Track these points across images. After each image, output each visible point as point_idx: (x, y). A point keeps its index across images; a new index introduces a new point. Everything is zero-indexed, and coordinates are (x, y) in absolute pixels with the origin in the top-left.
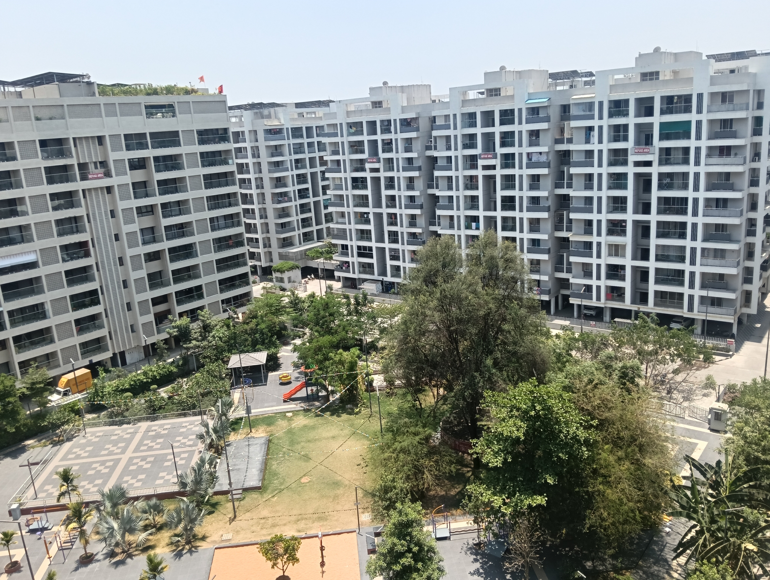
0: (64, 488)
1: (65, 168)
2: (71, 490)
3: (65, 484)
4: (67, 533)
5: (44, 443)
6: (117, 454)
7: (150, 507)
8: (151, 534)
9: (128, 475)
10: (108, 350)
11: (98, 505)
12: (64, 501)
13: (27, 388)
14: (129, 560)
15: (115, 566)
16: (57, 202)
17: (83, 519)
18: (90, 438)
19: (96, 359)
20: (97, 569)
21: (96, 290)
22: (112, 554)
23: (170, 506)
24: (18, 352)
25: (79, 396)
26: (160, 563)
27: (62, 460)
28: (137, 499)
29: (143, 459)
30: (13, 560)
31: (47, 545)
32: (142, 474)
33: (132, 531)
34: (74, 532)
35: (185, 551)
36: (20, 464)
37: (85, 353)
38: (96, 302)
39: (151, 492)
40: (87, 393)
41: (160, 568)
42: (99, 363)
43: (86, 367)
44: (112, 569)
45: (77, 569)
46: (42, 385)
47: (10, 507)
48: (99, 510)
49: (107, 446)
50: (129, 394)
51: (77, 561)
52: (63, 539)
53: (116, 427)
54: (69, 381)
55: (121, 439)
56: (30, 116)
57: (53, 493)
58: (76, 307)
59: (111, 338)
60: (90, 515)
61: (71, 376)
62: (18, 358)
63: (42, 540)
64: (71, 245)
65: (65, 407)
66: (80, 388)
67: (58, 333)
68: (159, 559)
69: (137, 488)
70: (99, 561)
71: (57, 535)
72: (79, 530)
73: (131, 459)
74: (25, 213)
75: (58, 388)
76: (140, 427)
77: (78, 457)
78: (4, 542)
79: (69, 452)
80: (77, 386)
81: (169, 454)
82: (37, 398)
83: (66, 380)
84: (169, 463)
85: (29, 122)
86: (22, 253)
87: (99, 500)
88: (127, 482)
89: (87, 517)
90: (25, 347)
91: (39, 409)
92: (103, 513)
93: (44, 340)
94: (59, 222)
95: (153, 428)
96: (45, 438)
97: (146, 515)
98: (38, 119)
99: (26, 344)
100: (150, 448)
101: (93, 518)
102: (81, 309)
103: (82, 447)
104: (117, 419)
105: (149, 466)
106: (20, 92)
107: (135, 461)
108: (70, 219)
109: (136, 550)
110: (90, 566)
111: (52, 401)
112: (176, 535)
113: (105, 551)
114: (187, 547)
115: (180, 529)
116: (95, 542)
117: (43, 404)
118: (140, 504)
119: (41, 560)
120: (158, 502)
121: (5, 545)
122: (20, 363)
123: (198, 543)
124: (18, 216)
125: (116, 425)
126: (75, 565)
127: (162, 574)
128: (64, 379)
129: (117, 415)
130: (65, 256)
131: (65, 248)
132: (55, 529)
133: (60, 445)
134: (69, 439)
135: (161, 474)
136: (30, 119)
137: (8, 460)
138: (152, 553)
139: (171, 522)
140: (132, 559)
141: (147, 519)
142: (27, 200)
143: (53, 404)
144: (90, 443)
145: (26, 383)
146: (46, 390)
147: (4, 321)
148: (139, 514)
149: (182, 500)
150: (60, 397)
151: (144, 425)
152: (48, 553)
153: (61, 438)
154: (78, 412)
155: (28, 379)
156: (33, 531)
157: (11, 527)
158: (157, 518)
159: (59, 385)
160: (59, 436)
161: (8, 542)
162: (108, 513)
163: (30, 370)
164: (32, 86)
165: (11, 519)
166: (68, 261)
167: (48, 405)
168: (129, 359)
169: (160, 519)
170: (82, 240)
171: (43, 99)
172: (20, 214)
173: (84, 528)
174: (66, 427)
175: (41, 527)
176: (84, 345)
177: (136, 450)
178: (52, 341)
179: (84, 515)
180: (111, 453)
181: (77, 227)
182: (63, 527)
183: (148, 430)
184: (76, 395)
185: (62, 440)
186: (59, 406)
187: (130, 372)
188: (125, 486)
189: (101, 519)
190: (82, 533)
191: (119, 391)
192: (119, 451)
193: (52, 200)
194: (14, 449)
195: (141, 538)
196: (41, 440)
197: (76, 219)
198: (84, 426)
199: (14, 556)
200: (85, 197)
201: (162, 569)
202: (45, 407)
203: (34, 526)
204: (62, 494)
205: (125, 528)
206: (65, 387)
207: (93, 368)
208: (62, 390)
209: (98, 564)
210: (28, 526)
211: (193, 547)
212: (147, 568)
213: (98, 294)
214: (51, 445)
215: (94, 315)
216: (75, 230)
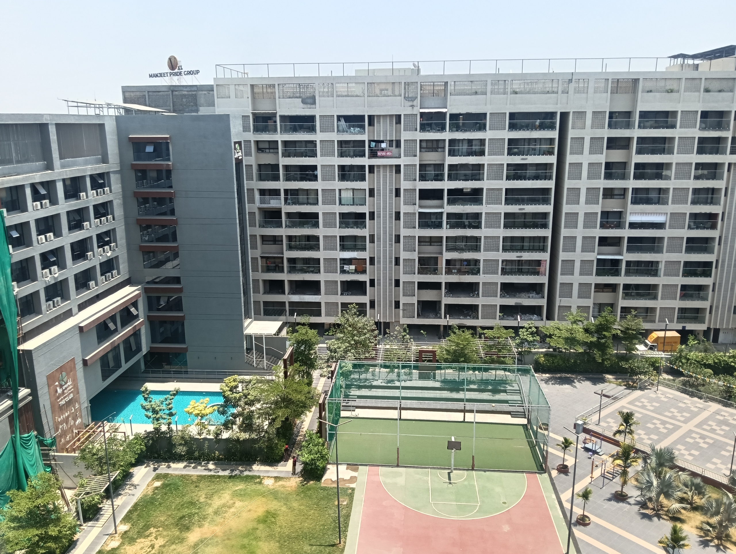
0: (622, 428)
1: (719, 140)
2: (628, 432)
3: (625, 424)
4: (613, 466)
5: (620, 382)
6: (679, 421)
7: (693, 484)
8: (684, 508)
9: (682, 445)
10: (704, 323)
11: (646, 457)
12: (619, 438)
13: (622, 331)
14: (655, 519)
15: (642, 516)
16: (700, 172)
17: (629, 461)
18: (660, 395)
19: (690, 327)
20: (626, 509)
21: (711, 263)
22: (643, 505)
23: (712, 494)
24: (624, 298)
25: (663, 355)
26: (683, 539)
27: (629, 403)
28: (683, 470)
29: (703, 437)
30: (565, 464)
31: (593, 467)
32: (696, 450)
33: (668, 496)
34: (619, 468)
35: (712, 544)
36: (595, 391)
37: (681, 318)
38: (707, 274)
39: (699, 471)
40: (671, 355)
41: (682, 543)
42: (692, 332)
43: (678, 331)
44: (639, 518)
45: (610, 500)
46: (634, 332)
47: (576, 421)
48: (645, 462)
49: (672, 410)
50: (710, 371)
51: (612, 494)
52: (607, 469)
53: (687, 397)
54: (658, 338)
55: (687, 409)
56: (700, 88)
57: (612, 427)
58: (687, 273)
59: (710, 312)
60: (636, 461)
61: (661, 334)
62: (623, 303)
63: (592, 460)
64: (701, 214)
65: (647, 359)
66: (666, 348)
67: (662, 292)
68: (683, 535)
69: (686, 461)
70: (630, 504)
71: (604, 463)
72: (623, 469)
73: (691, 431)
74: (668, 178)
75: (647, 341)
76: (710, 406)
77: (644, 407)
78: (563, 446)
79: (637, 399)
80: (664, 345)
81: (731, 445)
82: (627, 342)
83: (656, 336)
84: (727, 454)
85: (697, 94)
86: (654, 213)
87: (648, 452)
88: (679, 450)
89: (633, 461)
90: (631, 295)
91: (625, 352)
92: (649, 466)
93: (649, 294)
94: (696, 191)
95: (723, 413)
96: (622, 379)
97: (686, 489)
98: (707, 91)
99: (633, 294)
100: (713, 431)
101: (638, 465)
102: (691, 276)
103: (651, 400)
104: (690, 389)
105: (705, 446)
106: (698, 65)
107: (694, 435)
108: (708, 189)
109: (666, 515)
110: (621, 504)
111: (638, 350)
112: (708, 524)
113: (639, 499)
114: (716, 541)
115: (714, 520)
116: (632, 486)
117: (630, 349)
118: (684, 476)
119: (585, 476)
120: (702, 484)
121: (563, 448)
122: (622, 308)
123: (728, 545)
124: (662, 179)
125: (688, 394)
126: (609, 496)
127: (681, 550)
128: (655, 335)
129: (692, 386)
130: (692, 224)
131: (694, 216)
132: (604, 457)
133: (633, 390)
134: (642, 389)
135: (715, 460)
136: (699, 91)
137: (588, 384)
138: (679, 525)
139: (708, 508)
140: (659, 520)
141: (685, 493)
142: (674, 166)
143: (638, 353)
144: (657, 400)
145: (622, 326)
146: (636, 338)
147: (621, 269)
148: (680, 485)
149: (728, 496)
150: (646, 349)
151: (715, 406)
152: (592, 473)
153: (635, 385)
154: (657, 369)
155: (624, 324)
156: (587, 450)
157: (572, 438)
158: (695, 497)
159: (649, 338)
160: (634, 382)
161: (566, 447)
162: (652, 468)
163: (629, 317)
164: (711, 59)
165: (574, 431)
166: (693, 229)
167: (634, 352)
168: (721, 338)
169: (698, 500)
170: (713, 212)
171: (717, 72)
172: (663, 177)
173: (629, 470)
174: (643, 377)
175: (594, 449)
176: (682, 310)
177: (699, 426)
178: (655, 298)
179: (631, 459)
180: (673, 417)
181: (712, 198)
182: (611, 459)
183: (717, 413)
184: (660, 353)
185: (636, 387)
186: (643, 357)
187: (719, 351)
188: (676, 453)
189: (644, 470)
190: (624, 473)
191: (701, 364)
192: (682, 419)
193: (696, 169)
194: (595, 376)
195: (674, 506)
196: (619, 379)
197: (713, 191)
198: (658, 383)
199: (567, 460)
200: (729, 170)
201: (684, 545)
202: (630, 353)
203: (589, 446)
204: (619, 432)
205: (662, 489)
206: (653, 342)
207: (685, 334)
208: (650, 344)
209: (629, 506)
210: (585, 443)
211: (722, 544)
212: (669, 536)
213: (712, 267)
214: (625, 387)
215: (701, 285)
216: (709, 201)
